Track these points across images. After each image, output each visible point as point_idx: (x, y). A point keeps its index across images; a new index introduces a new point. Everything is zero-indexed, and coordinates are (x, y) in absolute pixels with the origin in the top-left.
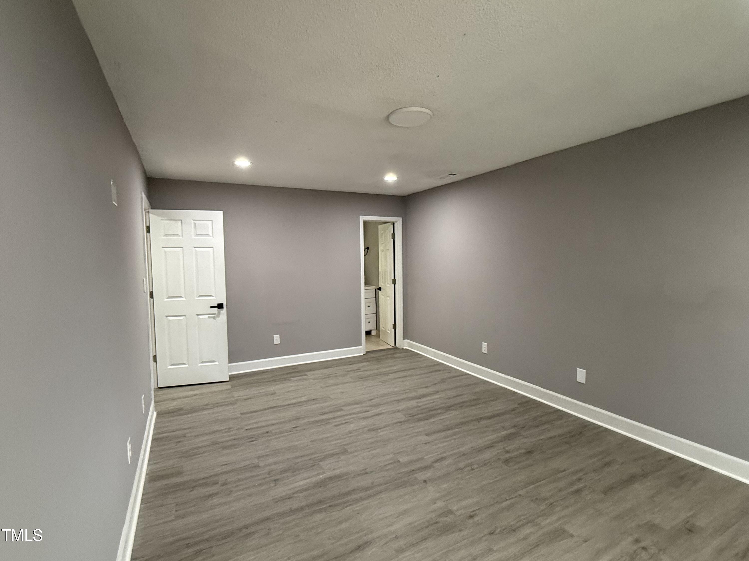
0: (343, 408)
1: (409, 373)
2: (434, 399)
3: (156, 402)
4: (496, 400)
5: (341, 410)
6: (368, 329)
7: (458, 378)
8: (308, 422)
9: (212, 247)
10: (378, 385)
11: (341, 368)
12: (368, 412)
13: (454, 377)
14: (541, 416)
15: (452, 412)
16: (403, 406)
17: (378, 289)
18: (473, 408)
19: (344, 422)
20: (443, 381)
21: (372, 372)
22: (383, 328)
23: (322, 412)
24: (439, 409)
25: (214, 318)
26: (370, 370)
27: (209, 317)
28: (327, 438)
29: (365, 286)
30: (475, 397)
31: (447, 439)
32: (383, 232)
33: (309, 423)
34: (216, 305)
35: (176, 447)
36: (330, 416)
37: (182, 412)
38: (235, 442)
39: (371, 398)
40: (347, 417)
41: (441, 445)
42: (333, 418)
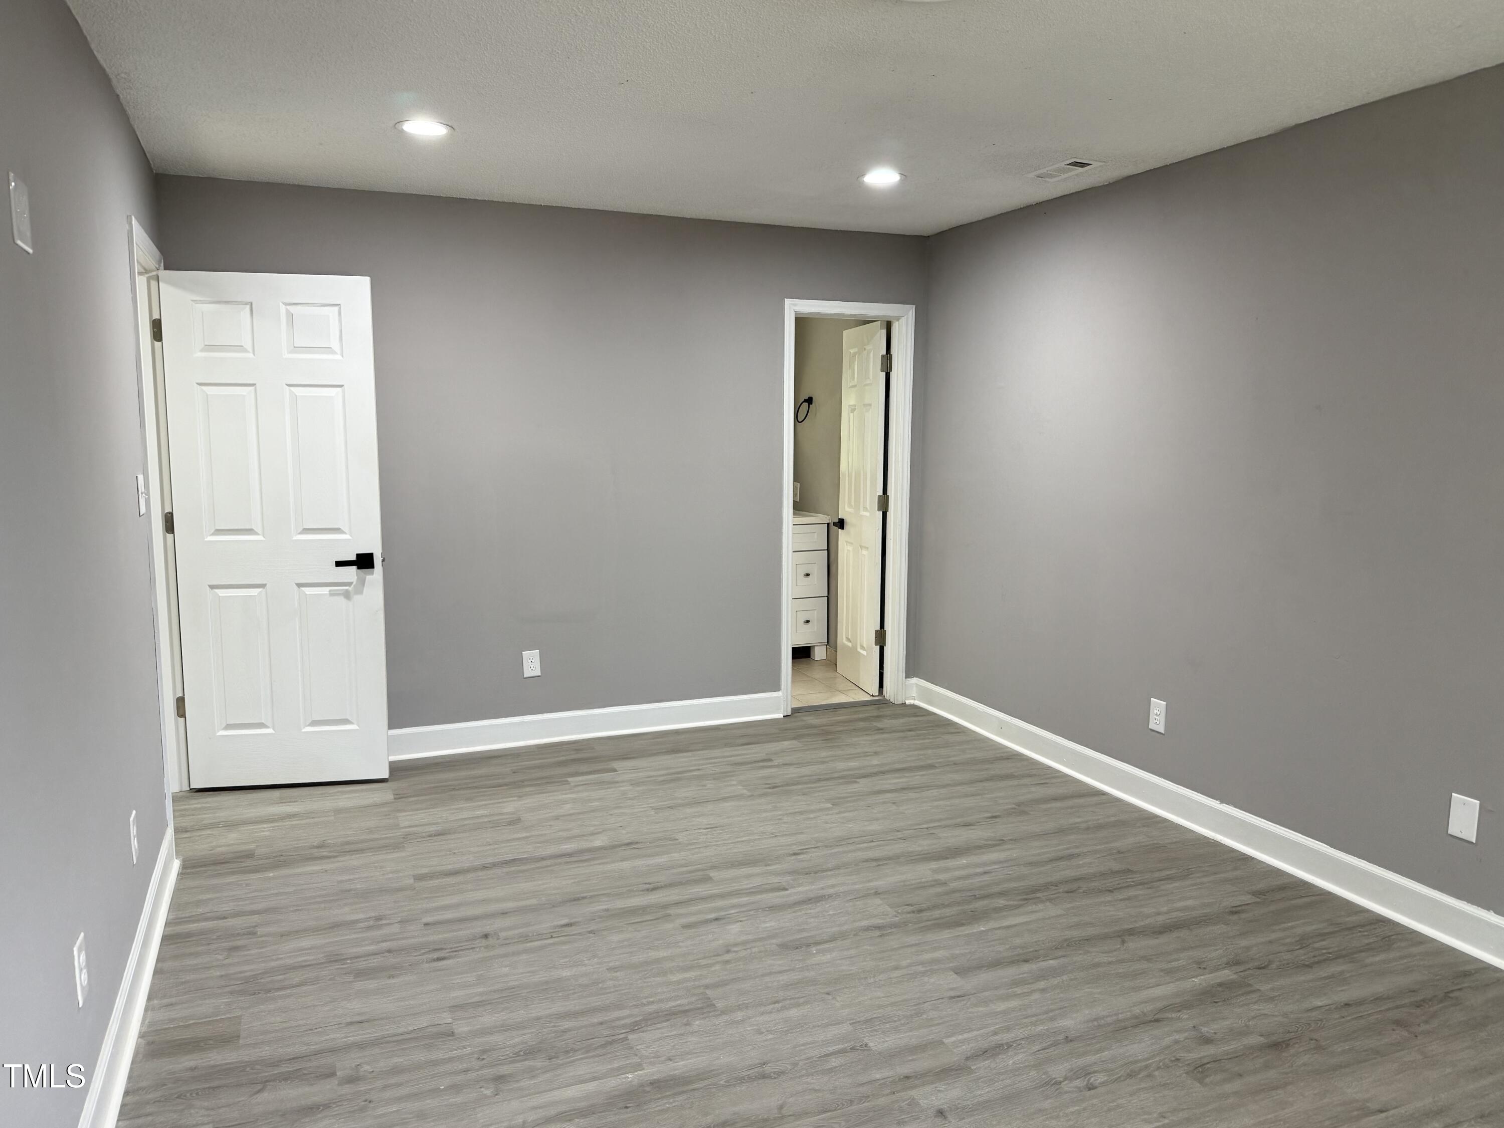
0: (712, 874)
1: (917, 778)
2: (985, 864)
3: (178, 832)
4: (1184, 877)
5: (707, 879)
6: (802, 642)
7: (1070, 803)
8: (607, 910)
9: (341, 386)
10: (821, 810)
11: (717, 753)
12: (785, 889)
13: (1055, 799)
14: (1323, 936)
15: (1040, 906)
16: (890, 878)
17: (835, 524)
18: (1109, 898)
19: (713, 916)
20: (1020, 810)
21: (805, 771)
22: (848, 640)
23: (649, 884)
24: (1002, 894)
25: (347, 596)
26: (799, 764)
27: (332, 594)
28: (658, 961)
29: (794, 514)
30: (1116, 866)
31: (1018, 990)
32: (856, 350)
33: (611, 914)
34: (353, 558)
35: (226, 961)
36: (673, 895)
37: (249, 863)
38: (392, 960)
39: (796, 848)
40: (720, 903)
41: (1001, 1006)
42: (677, 904)
